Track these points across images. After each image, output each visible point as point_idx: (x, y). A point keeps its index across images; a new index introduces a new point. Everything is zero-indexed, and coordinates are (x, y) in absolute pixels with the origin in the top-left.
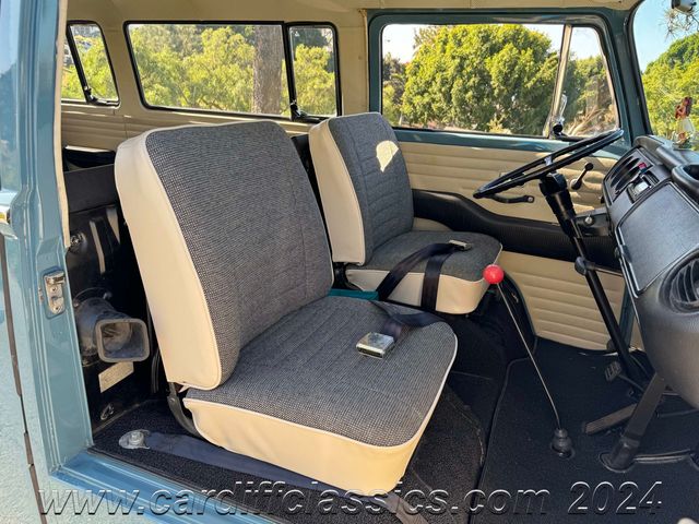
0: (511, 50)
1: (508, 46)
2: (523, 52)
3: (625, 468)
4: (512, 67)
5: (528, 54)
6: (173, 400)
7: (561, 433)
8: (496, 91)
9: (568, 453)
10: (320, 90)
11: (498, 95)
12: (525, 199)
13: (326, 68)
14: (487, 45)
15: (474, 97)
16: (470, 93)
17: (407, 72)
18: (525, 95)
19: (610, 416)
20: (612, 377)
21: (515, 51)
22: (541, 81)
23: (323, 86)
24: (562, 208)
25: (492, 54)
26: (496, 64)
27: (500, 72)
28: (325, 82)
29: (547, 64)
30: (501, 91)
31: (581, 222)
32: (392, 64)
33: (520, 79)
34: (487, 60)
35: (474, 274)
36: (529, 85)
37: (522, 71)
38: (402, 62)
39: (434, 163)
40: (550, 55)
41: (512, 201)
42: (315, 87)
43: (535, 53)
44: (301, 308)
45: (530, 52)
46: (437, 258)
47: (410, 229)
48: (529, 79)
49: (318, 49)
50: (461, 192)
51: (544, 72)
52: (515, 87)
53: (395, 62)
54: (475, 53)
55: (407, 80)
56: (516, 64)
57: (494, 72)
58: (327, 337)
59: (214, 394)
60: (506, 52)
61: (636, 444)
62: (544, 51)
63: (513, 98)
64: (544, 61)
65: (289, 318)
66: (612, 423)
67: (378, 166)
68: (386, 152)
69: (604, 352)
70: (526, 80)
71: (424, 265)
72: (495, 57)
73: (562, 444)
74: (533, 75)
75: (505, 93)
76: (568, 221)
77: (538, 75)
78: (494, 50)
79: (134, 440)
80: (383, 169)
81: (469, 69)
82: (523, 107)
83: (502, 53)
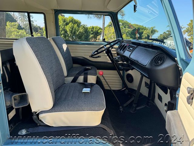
0: (71, 24)
1: (70, 23)
2: (75, 25)
3: (135, 111)
4: (72, 29)
5: (76, 26)
6: (35, 117)
7: (121, 107)
8: (69, 35)
9: (123, 112)
10: (17, 35)
11: (70, 36)
12: (99, 57)
13: (17, 28)
14: (65, 23)
15: (64, 36)
16: (62, 36)
17: (43, 30)
18: (77, 36)
19: (128, 101)
20: (127, 93)
21: (73, 24)
22: (80, 32)
23: (18, 34)
24: (111, 57)
25: (67, 25)
26: (68, 28)
27: (70, 30)
28: (18, 33)
29: (81, 28)
30: (71, 35)
31: (115, 59)
32: (38, 28)
33: (75, 32)
34: (66, 27)
35: (95, 74)
36: (78, 33)
37: (75, 30)
38: (41, 27)
39: (76, 49)
40: (81, 26)
41: (96, 57)
42: (15, 34)
43: (78, 25)
44: (59, 88)
45: (76, 25)
46: (86, 72)
47: (72, 67)
48: (77, 32)
49: (14, 23)
50: (84, 56)
51: (80, 30)
52: (74, 34)
53: (39, 27)
54: (62, 25)
55: (44, 32)
56: (73, 28)
57: (68, 30)
58: (72, 92)
59: (51, 110)
60: (70, 25)
61: (136, 105)
62: (80, 24)
63: (74, 37)
64: (80, 27)
65: (57, 90)
66: (129, 103)
67: (64, 50)
68: (65, 46)
69: (121, 89)
70: (76, 32)
71: (83, 74)
72: (67, 26)
73: (121, 110)
74: (78, 31)
75: (72, 35)
76: (113, 59)
77: (79, 31)
78: (67, 24)
79: (24, 132)
80: (65, 51)
81: (61, 29)
82: (77, 39)
83: (69, 25)
